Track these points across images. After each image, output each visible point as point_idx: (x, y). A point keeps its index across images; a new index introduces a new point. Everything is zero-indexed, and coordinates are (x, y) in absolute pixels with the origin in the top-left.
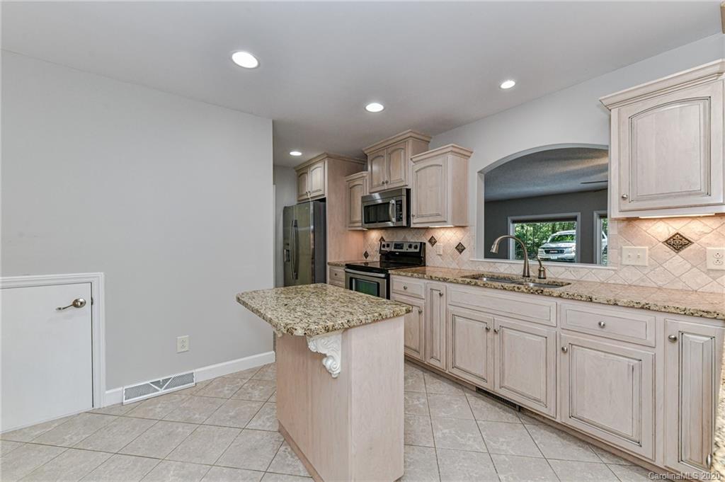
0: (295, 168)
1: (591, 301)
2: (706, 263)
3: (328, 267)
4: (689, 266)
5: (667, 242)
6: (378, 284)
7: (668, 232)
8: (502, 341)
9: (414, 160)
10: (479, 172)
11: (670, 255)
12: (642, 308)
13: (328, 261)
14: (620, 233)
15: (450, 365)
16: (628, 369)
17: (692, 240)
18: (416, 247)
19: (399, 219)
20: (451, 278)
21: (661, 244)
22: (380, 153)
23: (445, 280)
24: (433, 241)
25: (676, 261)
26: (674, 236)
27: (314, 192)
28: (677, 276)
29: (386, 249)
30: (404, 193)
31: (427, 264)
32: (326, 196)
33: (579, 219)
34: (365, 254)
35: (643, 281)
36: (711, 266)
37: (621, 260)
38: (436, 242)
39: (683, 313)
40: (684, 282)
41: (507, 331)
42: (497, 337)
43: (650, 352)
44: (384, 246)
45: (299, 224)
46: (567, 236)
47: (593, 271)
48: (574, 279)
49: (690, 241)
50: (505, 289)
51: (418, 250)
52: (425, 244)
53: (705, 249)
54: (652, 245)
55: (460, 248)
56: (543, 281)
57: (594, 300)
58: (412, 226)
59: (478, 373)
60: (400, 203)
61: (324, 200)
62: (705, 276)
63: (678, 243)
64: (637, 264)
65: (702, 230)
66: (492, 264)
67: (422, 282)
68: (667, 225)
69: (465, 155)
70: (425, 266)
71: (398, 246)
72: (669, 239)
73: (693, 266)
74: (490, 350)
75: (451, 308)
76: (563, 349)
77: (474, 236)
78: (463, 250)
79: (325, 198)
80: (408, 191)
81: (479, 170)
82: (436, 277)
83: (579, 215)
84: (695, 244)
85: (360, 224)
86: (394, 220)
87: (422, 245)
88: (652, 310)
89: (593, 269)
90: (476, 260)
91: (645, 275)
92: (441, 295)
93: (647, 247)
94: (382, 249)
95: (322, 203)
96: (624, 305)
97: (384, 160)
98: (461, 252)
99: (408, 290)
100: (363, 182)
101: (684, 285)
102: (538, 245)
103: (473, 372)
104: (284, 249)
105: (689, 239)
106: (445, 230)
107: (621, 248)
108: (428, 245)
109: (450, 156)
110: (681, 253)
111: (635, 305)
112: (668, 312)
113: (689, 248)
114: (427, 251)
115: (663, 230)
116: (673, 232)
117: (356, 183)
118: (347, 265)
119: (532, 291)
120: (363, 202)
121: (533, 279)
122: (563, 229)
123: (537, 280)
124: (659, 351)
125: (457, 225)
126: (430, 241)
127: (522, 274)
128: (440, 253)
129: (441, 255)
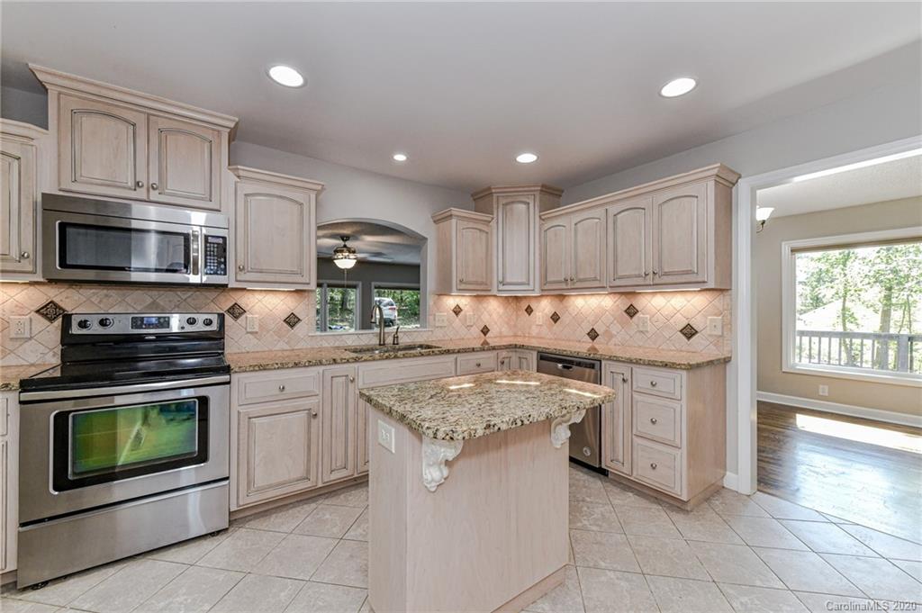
6: (203, 399)
11: (455, 318)
18: (209, 323)
19: (215, 271)
24: (236, 311)
29: (97, 331)
37: (435, 323)
44: (84, 324)
51: (214, 327)
55: (292, 321)
56: (397, 346)
60: (221, 241)
63: (457, 311)
64: (442, 325)
77: (313, 305)
78: (296, 323)
82: (341, 359)
90: (317, 334)
92: (351, 380)
93: (446, 314)
94: (79, 332)
107: (435, 314)
126: (230, 312)
127: (378, 342)
128: (254, 330)
129: (257, 333)
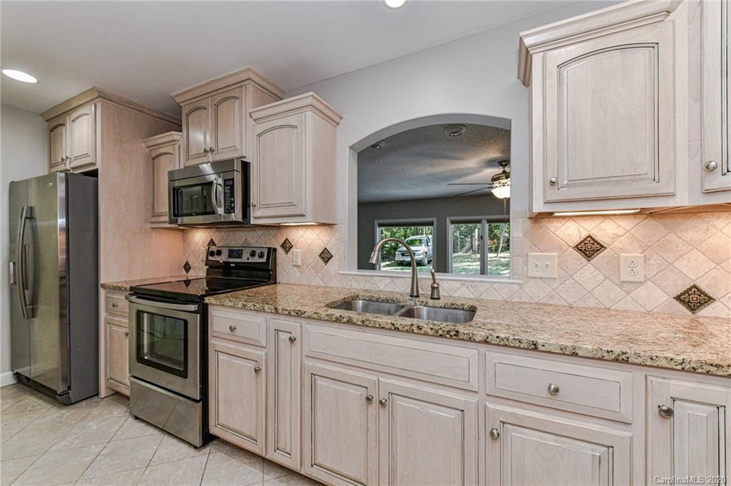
0: (41, 115)
1: (536, 349)
2: (619, 274)
3: (102, 292)
4: (601, 277)
5: (577, 248)
6: (186, 322)
7: (579, 234)
8: (391, 418)
9: (255, 116)
10: (350, 147)
11: (582, 263)
12: (616, 360)
13: (103, 280)
14: (525, 235)
15: (307, 462)
16: (593, 461)
17: (604, 245)
18: (261, 256)
19: (229, 210)
20: (309, 310)
21: (571, 249)
22: (203, 104)
23: (299, 314)
24: (287, 246)
25: (588, 271)
26: (585, 239)
27: (76, 158)
28: (589, 290)
29: (216, 258)
30: (237, 166)
31: (279, 279)
32: (98, 166)
33: (435, 224)
34: (184, 267)
35: (551, 297)
36: (625, 277)
37: (527, 271)
38: (291, 247)
39: (679, 367)
40: (597, 298)
41: (400, 402)
42: (384, 414)
43: (625, 433)
44: (212, 254)
45: (37, 214)
46: (416, 240)
47: (494, 286)
48: (472, 296)
49: (602, 246)
50: (397, 329)
51: (264, 260)
52: (275, 250)
53: (619, 256)
54: (561, 249)
55: (326, 256)
57: (540, 347)
58: (253, 221)
59: (352, 475)
60: (231, 183)
61: (94, 174)
62: (619, 289)
63: (589, 248)
64: (546, 275)
65: (615, 232)
66: (369, 278)
67: (260, 319)
68: (577, 226)
69: (334, 120)
70: (275, 283)
71: (234, 253)
72: (580, 244)
73: (606, 278)
74: (372, 434)
75: (309, 363)
76: (492, 434)
77: (344, 240)
78: (329, 259)
79: (97, 170)
80: (246, 166)
81: (350, 145)
82: (283, 310)
83: (435, 220)
84: (608, 249)
85: (167, 219)
86: (221, 211)
87: (272, 251)
88: (632, 364)
89: (495, 283)
90: (347, 272)
91: (554, 290)
92: (292, 340)
93: (556, 254)
94: (210, 258)
95: (92, 179)
96: (588, 355)
97: (207, 114)
98: (326, 262)
99: (238, 332)
100: (174, 149)
101: (597, 301)
102: (395, 249)
103: (345, 472)
104: (10, 261)
105: (602, 243)
106: (304, 229)
107: (527, 254)
108: (280, 251)
109: (310, 114)
110: (592, 261)
111: (605, 354)
112: (657, 367)
113: (601, 254)
114: (279, 261)
115: (572, 232)
116: (584, 234)
117: (163, 150)
118: (132, 288)
119: (440, 332)
120: (171, 180)
121: (425, 300)
122: (413, 235)
123: (431, 302)
124: (637, 431)
125: (322, 222)
126: (283, 246)
127: (409, 291)
128: (297, 264)
129: (299, 266)
